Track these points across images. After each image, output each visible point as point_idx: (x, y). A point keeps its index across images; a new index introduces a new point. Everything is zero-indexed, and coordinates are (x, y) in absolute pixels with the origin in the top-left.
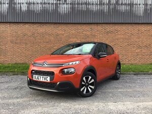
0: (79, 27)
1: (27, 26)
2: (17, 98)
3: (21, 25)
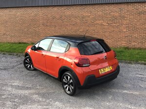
2: (27, 88)
3: (51, 8)
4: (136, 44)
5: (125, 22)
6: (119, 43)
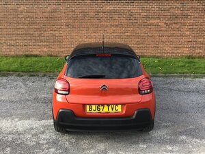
4: (201, 51)
5: (188, 22)
6: (180, 51)
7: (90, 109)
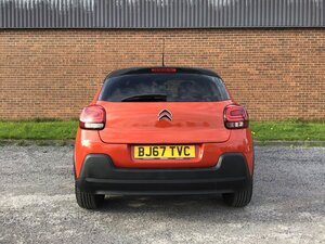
0: (255, 37)
1: (138, 37)
5: (292, 67)
6: (283, 111)
7: (141, 152)
